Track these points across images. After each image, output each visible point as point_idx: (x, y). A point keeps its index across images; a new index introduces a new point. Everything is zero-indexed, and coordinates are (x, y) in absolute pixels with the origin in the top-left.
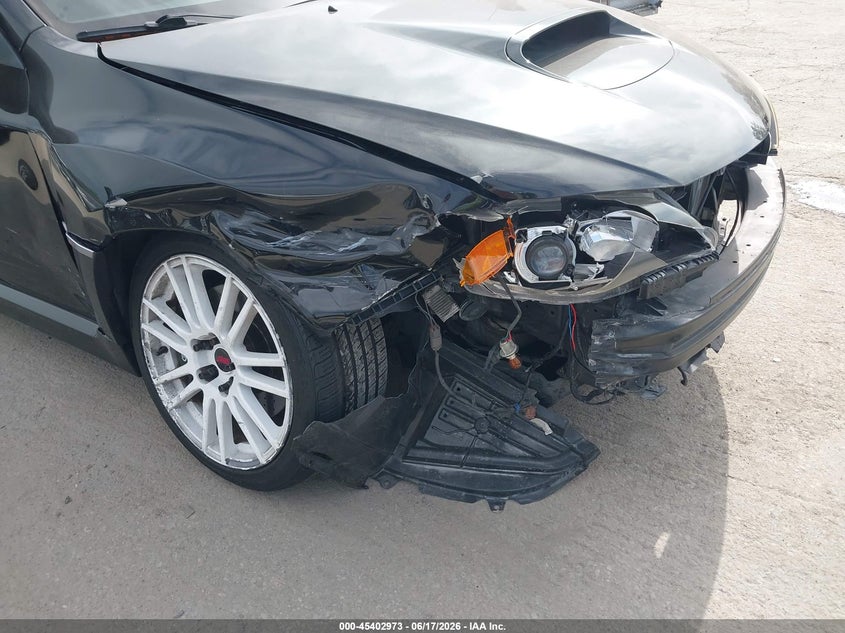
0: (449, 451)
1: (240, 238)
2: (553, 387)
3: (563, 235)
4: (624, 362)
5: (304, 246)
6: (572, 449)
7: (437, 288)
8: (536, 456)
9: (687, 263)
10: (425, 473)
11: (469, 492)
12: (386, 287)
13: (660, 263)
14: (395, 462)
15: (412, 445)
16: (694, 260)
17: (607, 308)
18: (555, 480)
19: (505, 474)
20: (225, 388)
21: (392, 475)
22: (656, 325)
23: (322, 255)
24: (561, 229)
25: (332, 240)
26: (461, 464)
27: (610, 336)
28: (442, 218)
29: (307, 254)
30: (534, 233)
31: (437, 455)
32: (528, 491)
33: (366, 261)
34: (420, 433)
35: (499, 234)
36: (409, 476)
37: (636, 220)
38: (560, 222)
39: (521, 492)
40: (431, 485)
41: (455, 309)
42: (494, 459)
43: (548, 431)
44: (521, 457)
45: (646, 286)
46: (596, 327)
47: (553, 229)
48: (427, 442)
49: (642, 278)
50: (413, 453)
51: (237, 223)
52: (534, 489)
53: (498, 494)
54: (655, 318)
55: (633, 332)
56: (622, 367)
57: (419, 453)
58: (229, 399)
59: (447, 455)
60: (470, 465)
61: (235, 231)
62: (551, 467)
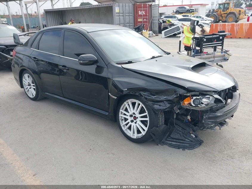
0: (175, 139)
1: (145, 96)
2: (195, 128)
3: (199, 98)
4: (209, 121)
5: (155, 98)
6: (198, 141)
7: (176, 107)
8: (192, 141)
9: (220, 105)
10: (170, 143)
11: (178, 147)
12: (168, 105)
13: (215, 104)
14: (164, 141)
15: (167, 137)
16: (221, 105)
17: (206, 112)
18: (195, 147)
19: (186, 145)
20: (136, 123)
21: (163, 143)
22: (215, 115)
23: (158, 99)
24: (199, 97)
25: (160, 97)
26: (177, 142)
27: (207, 116)
28: (179, 94)
29: (156, 99)
30: (194, 98)
31: (172, 140)
32: (190, 148)
33: (166, 101)
34: (169, 136)
35: (189, 98)
36: (166, 144)
37: (211, 98)
38: (199, 96)
39: (189, 148)
40: (171, 146)
41: (179, 111)
42: (183, 142)
43: (194, 136)
44: (189, 141)
45: (213, 108)
46: (204, 115)
47: (198, 97)
48: (171, 137)
49: (212, 107)
50: (167, 139)
51: (144, 94)
52: (191, 148)
53: (184, 148)
54: (214, 114)
55: (210, 116)
56: (208, 122)
57: (169, 139)
58: (137, 124)
59: (174, 140)
60: (179, 142)
61: (144, 95)
62: (194, 144)
